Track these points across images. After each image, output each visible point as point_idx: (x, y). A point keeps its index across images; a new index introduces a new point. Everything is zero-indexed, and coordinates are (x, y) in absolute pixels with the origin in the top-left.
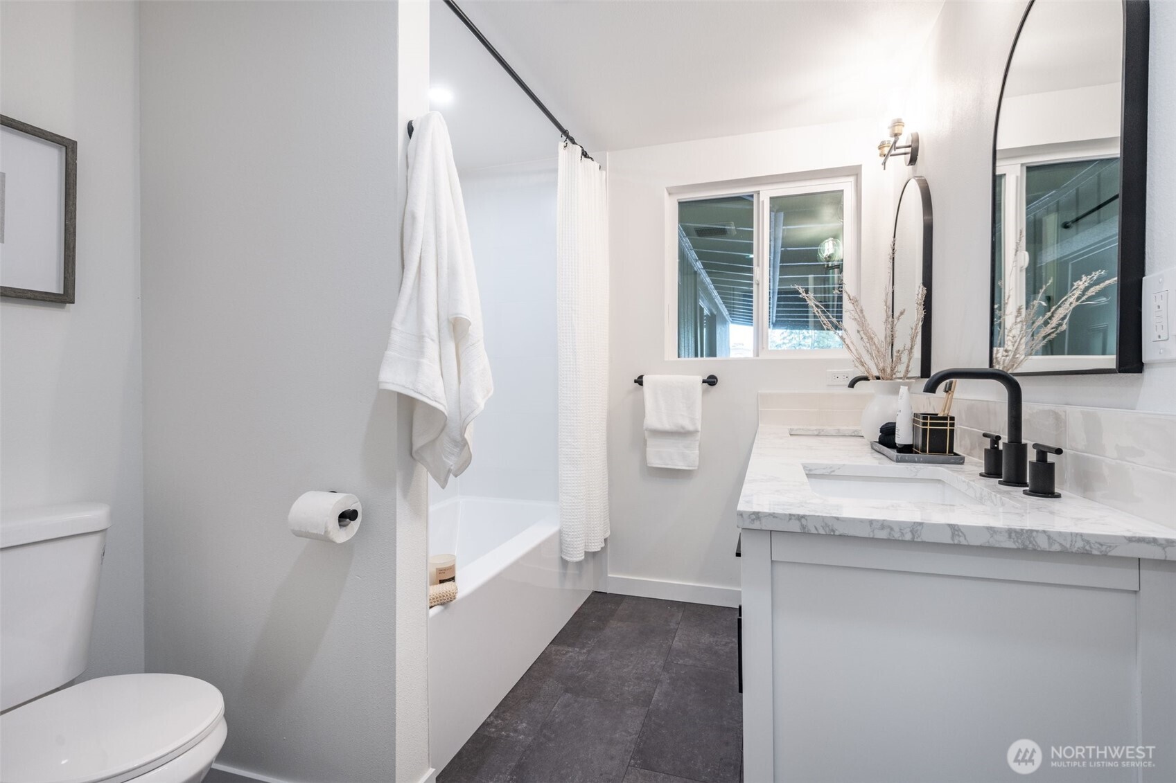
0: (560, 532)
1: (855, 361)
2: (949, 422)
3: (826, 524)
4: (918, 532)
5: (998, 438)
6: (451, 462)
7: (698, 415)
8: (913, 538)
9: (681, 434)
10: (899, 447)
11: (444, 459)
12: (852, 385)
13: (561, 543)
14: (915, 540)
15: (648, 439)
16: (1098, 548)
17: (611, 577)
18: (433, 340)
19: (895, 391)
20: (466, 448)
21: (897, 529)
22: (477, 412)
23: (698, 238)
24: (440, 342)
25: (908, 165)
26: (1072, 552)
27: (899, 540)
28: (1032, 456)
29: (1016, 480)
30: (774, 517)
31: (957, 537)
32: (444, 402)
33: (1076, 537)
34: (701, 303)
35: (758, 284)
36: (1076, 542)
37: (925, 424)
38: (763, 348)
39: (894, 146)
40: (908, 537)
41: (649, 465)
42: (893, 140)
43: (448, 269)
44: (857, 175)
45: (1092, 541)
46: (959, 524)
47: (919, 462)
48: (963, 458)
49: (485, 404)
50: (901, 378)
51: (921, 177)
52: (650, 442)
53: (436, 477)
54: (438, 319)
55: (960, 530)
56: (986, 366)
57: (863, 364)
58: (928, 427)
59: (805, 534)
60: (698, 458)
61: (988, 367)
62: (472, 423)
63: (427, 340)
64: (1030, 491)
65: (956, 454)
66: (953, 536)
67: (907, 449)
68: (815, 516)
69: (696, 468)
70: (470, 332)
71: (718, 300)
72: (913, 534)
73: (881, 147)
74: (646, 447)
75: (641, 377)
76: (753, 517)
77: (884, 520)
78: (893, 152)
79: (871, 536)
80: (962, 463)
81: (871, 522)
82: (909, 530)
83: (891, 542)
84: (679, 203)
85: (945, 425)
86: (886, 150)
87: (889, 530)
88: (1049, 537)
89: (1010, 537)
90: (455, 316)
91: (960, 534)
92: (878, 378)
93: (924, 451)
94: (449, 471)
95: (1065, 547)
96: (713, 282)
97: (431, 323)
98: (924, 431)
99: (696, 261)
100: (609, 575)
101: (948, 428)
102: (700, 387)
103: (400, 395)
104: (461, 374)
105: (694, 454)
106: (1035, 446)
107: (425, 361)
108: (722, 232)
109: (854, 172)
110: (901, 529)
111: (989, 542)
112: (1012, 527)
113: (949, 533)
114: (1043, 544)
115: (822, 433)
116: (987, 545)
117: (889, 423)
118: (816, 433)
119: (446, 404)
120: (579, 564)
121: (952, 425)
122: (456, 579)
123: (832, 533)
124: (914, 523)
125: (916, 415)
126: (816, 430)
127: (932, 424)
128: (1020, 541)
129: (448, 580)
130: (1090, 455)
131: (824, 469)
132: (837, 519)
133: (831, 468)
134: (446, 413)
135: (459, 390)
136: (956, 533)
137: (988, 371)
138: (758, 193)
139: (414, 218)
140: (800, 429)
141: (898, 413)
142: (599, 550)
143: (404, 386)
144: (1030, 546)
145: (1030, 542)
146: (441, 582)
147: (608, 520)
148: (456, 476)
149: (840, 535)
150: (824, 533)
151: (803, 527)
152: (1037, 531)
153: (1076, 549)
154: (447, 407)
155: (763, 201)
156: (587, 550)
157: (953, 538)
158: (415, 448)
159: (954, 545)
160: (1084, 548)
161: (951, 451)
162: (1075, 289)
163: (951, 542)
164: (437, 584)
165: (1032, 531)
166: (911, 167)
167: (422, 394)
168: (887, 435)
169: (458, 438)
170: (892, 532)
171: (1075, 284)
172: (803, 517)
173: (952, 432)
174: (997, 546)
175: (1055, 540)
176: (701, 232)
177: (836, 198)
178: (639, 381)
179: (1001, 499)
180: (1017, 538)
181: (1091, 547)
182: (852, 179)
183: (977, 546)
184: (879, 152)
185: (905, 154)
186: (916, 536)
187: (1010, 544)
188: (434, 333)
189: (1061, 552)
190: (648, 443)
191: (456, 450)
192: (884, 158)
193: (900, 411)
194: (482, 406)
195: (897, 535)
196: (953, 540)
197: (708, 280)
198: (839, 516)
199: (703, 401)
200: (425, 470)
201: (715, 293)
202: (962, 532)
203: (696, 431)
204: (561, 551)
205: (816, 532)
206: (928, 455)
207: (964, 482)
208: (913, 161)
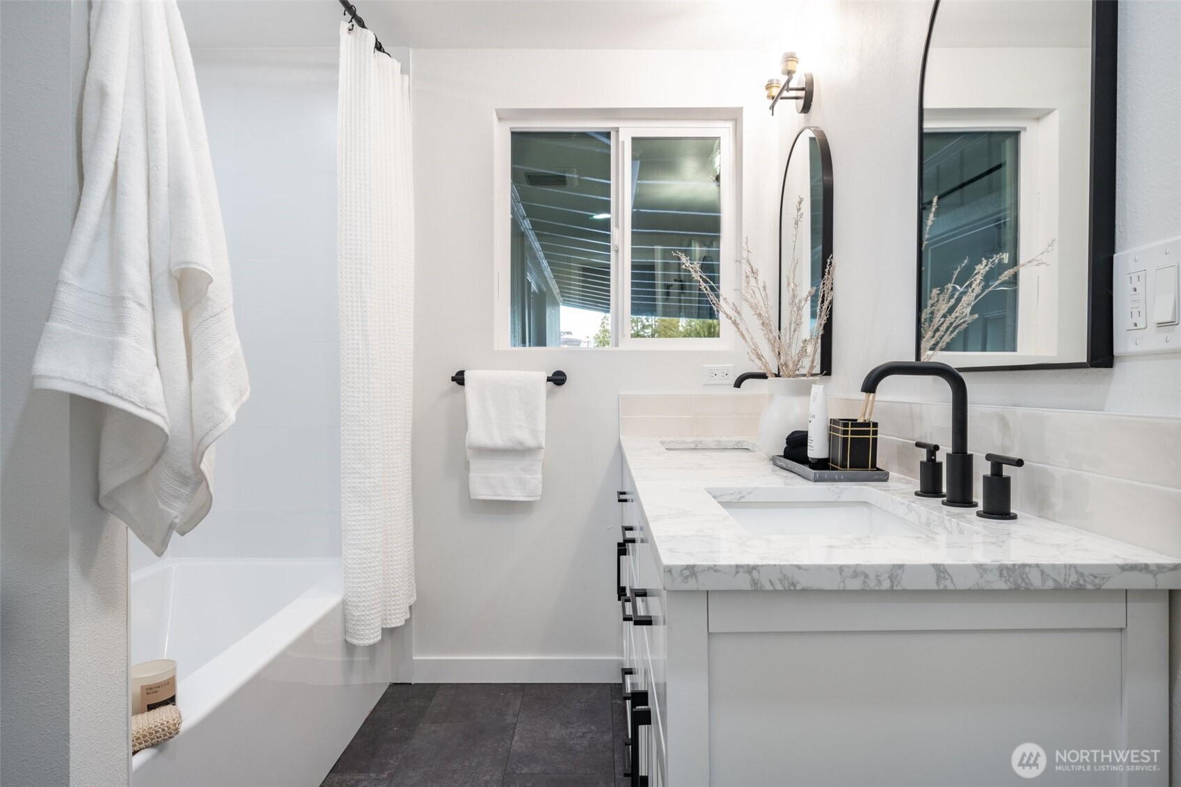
0: (344, 603)
1: (750, 353)
2: (871, 429)
3: (785, 576)
4: (898, 578)
5: (936, 448)
6: (176, 511)
7: (542, 426)
8: (892, 586)
9: (518, 452)
10: (812, 462)
11: (162, 506)
12: (738, 384)
13: (345, 620)
14: (895, 588)
15: (471, 461)
16: (1092, 581)
17: (416, 660)
18: (140, 304)
19: (806, 391)
20: (204, 484)
21: (872, 576)
22: (223, 427)
23: (530, 186)
24: (153, 309)
25: (801, 112)
26: (1066, 589)
27: (875, 591)
28: (982, 469)
29: (961, 498)
30: (715, 571)
31: (943, 581)
32: (162, 410)
33: (1070, 569)
34: (529, 278)
35: (617, 251)
36: (1069, 575)
37: (845, 432)
38: (624, 336)
39: (786, 87)
40: (886, 585)
41: (472, 497)
42: (785, 78)
43: (169, 186)
44: (736, 120)
45: (1086, 573)
46: (944, 563)
47: (839, 480)
48: (887, 474)
49: (238, 414)
50: (804, 375)
51: (817, 127)
52: (474, 464)
53: (145, 538)
54: (151, 271)
55: (946, 571)
56: (910, 358)
57: (760, 357)
58: (849, 436)
59: (757, 591)
60: (541, 485)
61: (914, 360)
62: (212, 448)
63: (131, 305)
64: (984, 512)
65: (878, 469)
66: (938, 578)
67: (821, 464)
68: (769, 565)
69: (538, 498)
70: (210, 294)
71: (548, 273)
72: (892, 582)
73: (769, 87)
74: (469, 472)
75: (461, 373)
76: (687, 573)
77: (857, 565)
78: (785, 94)
79: (841, 588)
80: (886, 480)
81: (841, 568)
82: (886, 575)
83: (866, 594)
84: (513, 133)
85: (868, 433)
86: (775, 92)
87: (863, 577)
88: (1042, 572)
89: (1001, 575)
90: (183, 266)
91: (947, 576)
92: (778, 375)
93: (844, 466)
94: (171, 527)
95: (1059, 583)
96: (544, 248)
97: (137, 276)
98: (845, 440)
99: (524, 218)
100: (414, 658)
101: (871, 436)
102: (544, 386)
103: (75, 399)
104: (193, 366)
105: (535, 479)
106: (989, 457)
107: (125, 340)
108: (560, 181)
109: (734, 116)
110: (877, 576)
111: (978, 584)
112: (1004, 562)
113: (933, 575)
114: (1036, 580)
115: (700, 446)
116: (976, 587)
117: (798, 431)
118: (693, 447)
119: (166, 414)
120: (372, 648)
121: (875, 433)
122: (178, 699)
123: (792, 588)
124: (894, 566)
125: (833, 421)
126: (692, 442)
127: (853, 433)
128: (1011, 580)
129: (165, 703)
130: (1046, 466)
131: (732, 494)
132: (799, 567)
133: (740, 492)
134: (167, 430)
135: (191, 391)
136: (942, 575)
137: (913, 365)
138: (617, 130)
139: (103, 94)
140: (673, 442)
141: (810, 419)
142: (403, 623)
143: (85, 384)
144: (1023, 585)
145: (1023, 580)
146: (151, 707)
147: (413, 580)
148: (183, 534)
149: (803, 590)
150: (781, 588)
151: (754, 582)
152: (1030, 566)
153: (1070, 584)
154: (168, 420)
155: (623, 142)
156: (384, 626)
157: (938, 583)
158: (104, 491)
159: (939, 591)
160: (1077, 582)
161: (874, 465)
162: (976, 274)
163: (936, 588)
164: (143, 712)
165: (1024, 566)
166: (803, 115)
167: (121, 397)
168: (796, 447)
169: (189, 470)
170: (867, 581)
171: (976, 267)
172: (755, 568)
173: (875, 440)
174: (987, 588)
175: (1049, 576)
176: (534, 179)
177: (706, 149)
178: (459, 379)
179: (958, 524)
180: (1009, 576)
181: (1085, 581)
182: (730, 125)
183: (966, 590)
184: (766, 93)
185: (797, 98)
186: (896, 583)
187: (1001, 585)
188: (144, 294)
189: (1054, 589)
190: (472, 466)
191: (185, 491)
192: (771, 102)
193: (814, 416)
194: (232, 416)
195: (872, 584)
196: (938, 585)
197: (537, 245)
198: (800, 563)
199: (547, 406)
200: (123, 525)
201: (545, 263)
202: (949, 575)
203: (540, 448)
204: (346, 631)
205: (771, 588)
206: (849, 472)
207: (903, 504)
208: (806, 108)
